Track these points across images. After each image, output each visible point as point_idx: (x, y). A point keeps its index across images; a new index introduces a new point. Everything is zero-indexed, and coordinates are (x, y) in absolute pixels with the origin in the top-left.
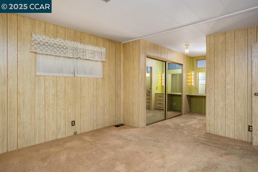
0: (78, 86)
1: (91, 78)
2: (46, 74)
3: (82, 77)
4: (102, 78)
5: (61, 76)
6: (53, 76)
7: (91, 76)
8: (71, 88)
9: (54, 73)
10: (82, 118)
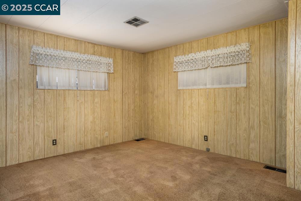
0: (211, 98)
1: (227, 89)
2: (185, 88)
3: (215, 88)
4: (246, 87)
5: (194, 89)
6: (188, 89)
7: (228, 86)
8: (204, 100)
9: (189, 86)
10: (215, 136)
